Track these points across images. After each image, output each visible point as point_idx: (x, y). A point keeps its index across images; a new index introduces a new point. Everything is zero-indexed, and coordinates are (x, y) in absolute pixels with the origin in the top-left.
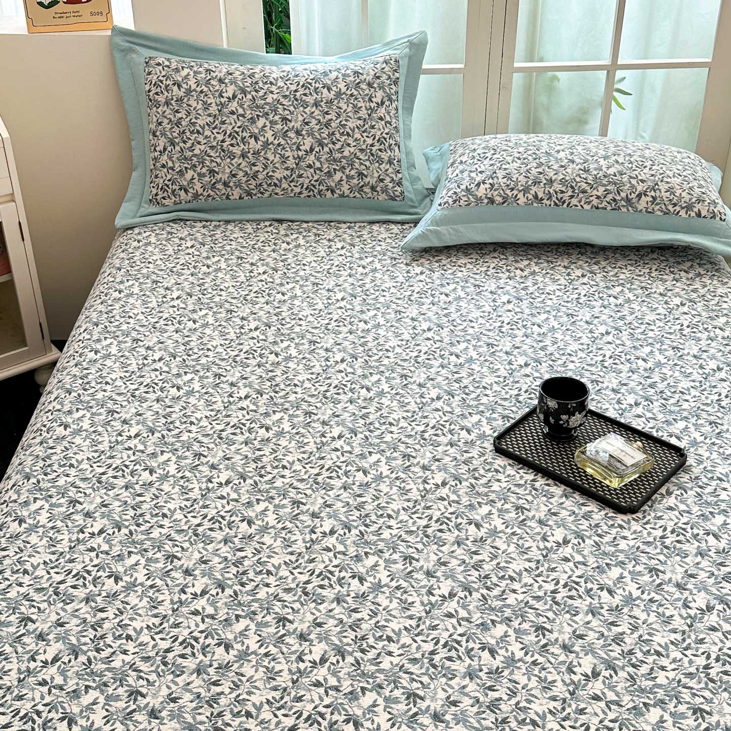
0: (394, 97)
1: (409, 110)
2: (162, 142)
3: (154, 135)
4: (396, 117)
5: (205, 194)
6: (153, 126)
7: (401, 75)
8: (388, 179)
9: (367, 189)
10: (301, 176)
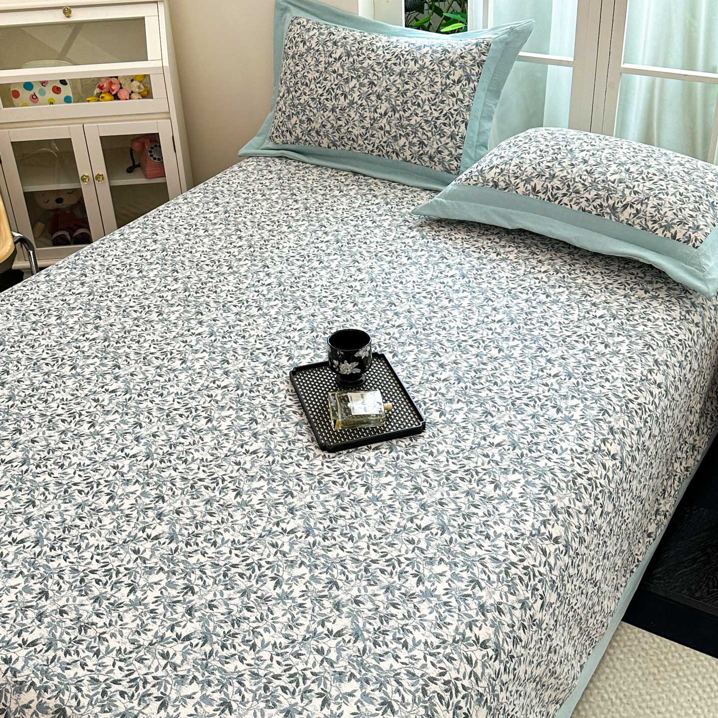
0: (475, 78)
2: (283, 89)
5: (304, 138)
6: (281, 75)
7: (489, 58)
8: (446, 152)
9: (426, 158)
10: (373, 136)
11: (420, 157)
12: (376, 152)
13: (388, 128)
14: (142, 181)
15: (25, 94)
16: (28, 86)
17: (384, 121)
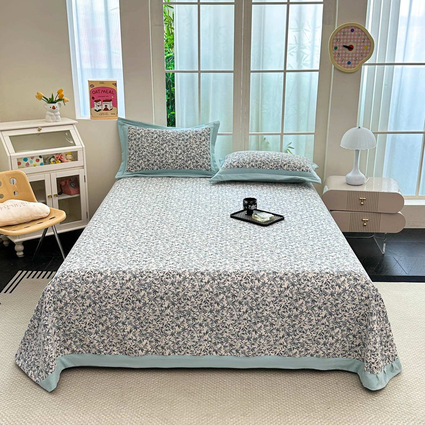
0: (208, 139)
1: (214, 144)
2: (132, 152)
3: (130, 150)
4: (209, 145)
5: (146, 168)
6: (130, 147)
7: (211, 133)
8: (206, 164)
9: (199, 167)
10: (177, 162)
11: (197, 167)
12: (179, 168)
13: (183, 158)
14: (69, 197)
15: (23, 163)
16: (25, 159)
17: (181, 156)
